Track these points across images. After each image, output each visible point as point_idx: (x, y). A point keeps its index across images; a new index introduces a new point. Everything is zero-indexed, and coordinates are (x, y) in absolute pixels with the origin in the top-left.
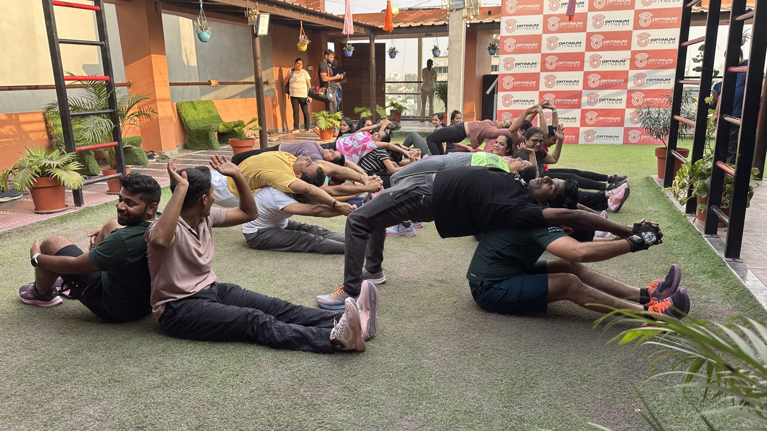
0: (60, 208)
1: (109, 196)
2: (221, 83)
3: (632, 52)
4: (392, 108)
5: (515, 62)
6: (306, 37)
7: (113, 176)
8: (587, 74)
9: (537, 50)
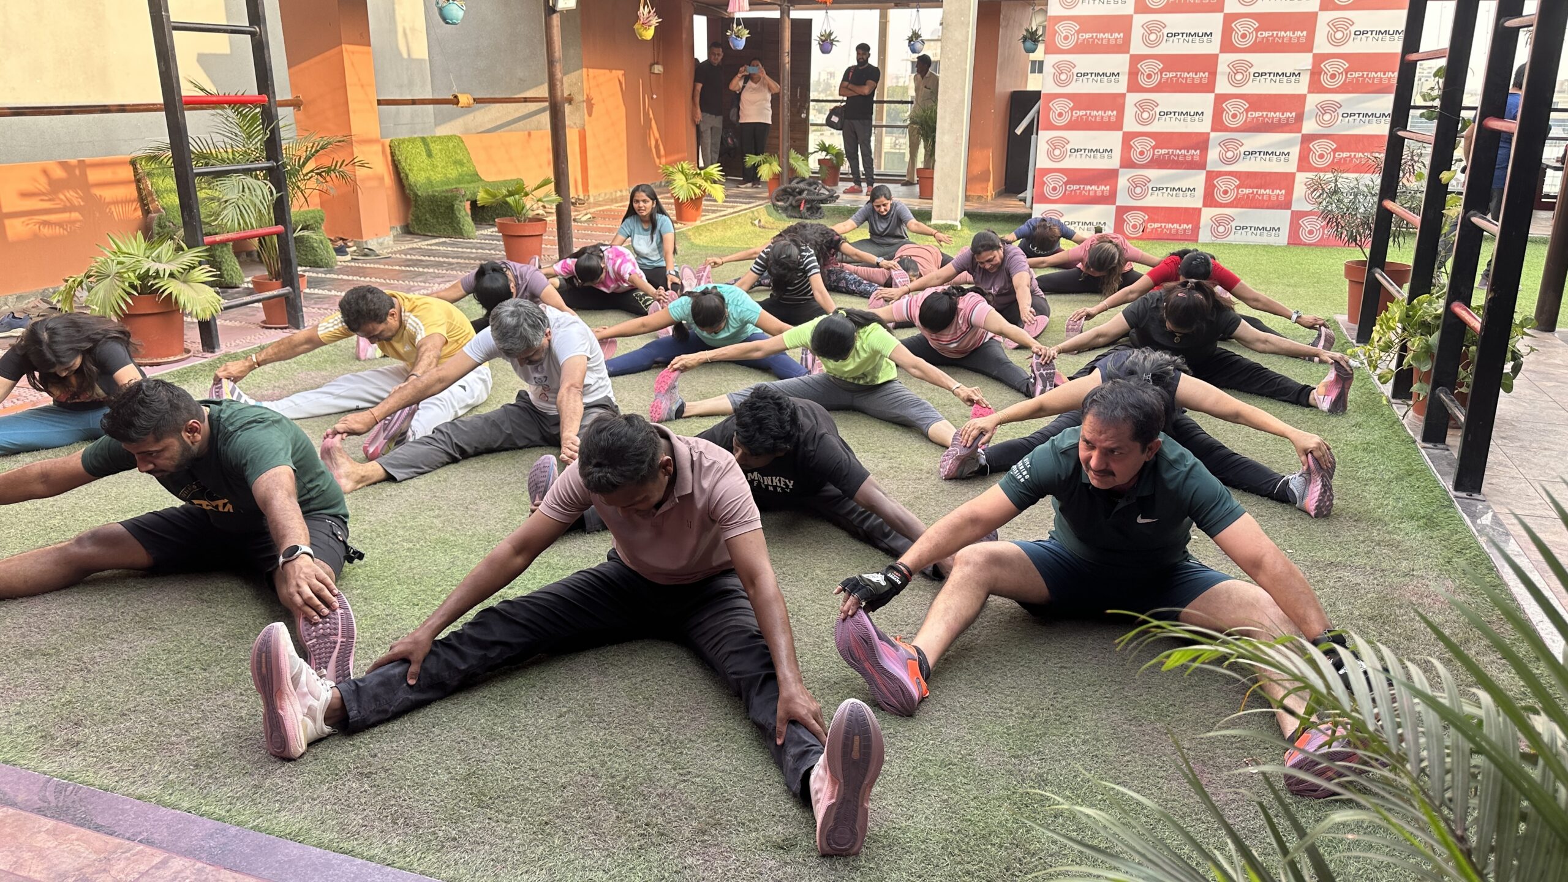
0: (175, 355)
1: (266, 331)
2: (477, 101)
3: (1315, 56)
4: (822, 155)
5: (1075, 71)
6: (652, 12)
7: (275, 293)
8: (1221, 99)
9: (1122, 47)
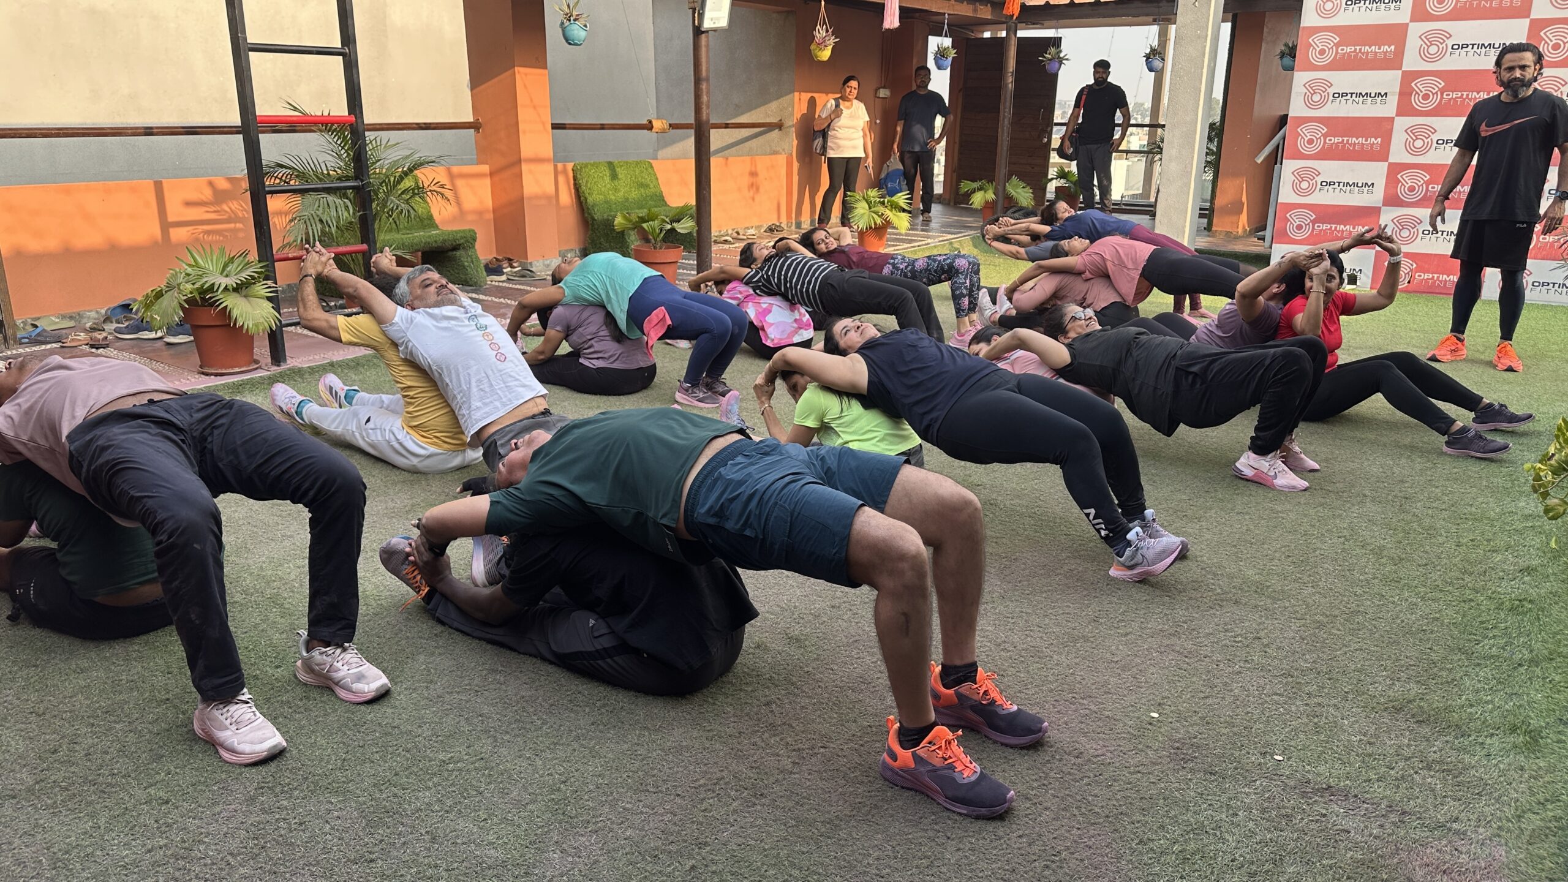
0: (240, 367)
2: (673, 126)
4: (1061, 183)
5: (1331, 91)
6: (830, 31)
9: (1393, 62)
